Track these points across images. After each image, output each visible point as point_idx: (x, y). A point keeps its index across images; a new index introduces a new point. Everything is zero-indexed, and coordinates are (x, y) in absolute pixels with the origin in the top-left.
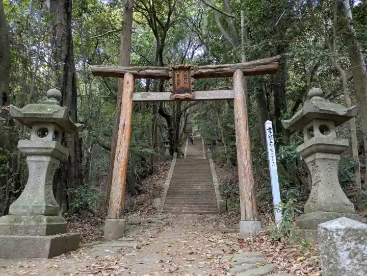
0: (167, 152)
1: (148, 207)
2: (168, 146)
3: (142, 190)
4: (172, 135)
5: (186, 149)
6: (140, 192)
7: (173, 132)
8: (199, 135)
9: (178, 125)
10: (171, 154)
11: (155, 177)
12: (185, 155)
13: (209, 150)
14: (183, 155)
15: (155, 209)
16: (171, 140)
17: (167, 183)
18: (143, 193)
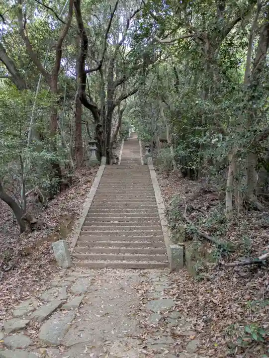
0: (94, 156)
1: (39, 259)
2: (95, 147)
3: (35, 223)
4: (100, 133)
5: (122, 152)
6: (33, 227)
7: (101, 129)
8: (135, 137)
9: (109, 121)
10: (98, 158)
11: (71, 192)
12: (120, 158)
13: (147, 153)
14: (118, 159)
15: (53, 261)
16: (99, 141)
17: (87, 205)
18: (39, 229)
